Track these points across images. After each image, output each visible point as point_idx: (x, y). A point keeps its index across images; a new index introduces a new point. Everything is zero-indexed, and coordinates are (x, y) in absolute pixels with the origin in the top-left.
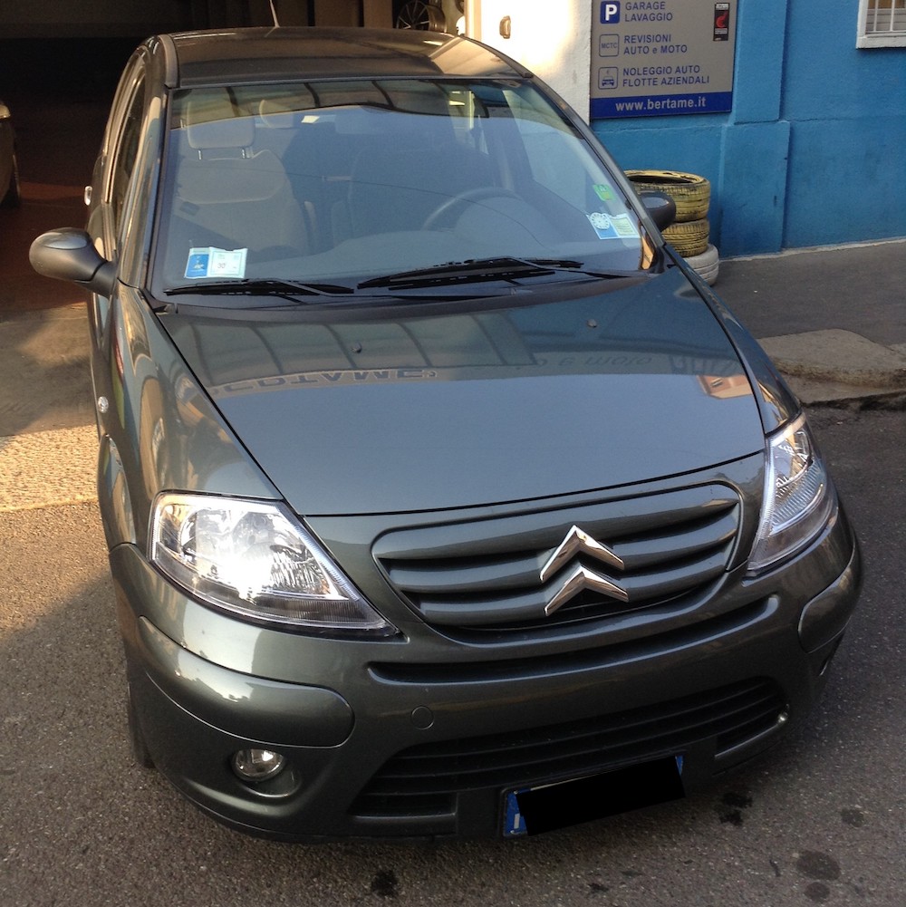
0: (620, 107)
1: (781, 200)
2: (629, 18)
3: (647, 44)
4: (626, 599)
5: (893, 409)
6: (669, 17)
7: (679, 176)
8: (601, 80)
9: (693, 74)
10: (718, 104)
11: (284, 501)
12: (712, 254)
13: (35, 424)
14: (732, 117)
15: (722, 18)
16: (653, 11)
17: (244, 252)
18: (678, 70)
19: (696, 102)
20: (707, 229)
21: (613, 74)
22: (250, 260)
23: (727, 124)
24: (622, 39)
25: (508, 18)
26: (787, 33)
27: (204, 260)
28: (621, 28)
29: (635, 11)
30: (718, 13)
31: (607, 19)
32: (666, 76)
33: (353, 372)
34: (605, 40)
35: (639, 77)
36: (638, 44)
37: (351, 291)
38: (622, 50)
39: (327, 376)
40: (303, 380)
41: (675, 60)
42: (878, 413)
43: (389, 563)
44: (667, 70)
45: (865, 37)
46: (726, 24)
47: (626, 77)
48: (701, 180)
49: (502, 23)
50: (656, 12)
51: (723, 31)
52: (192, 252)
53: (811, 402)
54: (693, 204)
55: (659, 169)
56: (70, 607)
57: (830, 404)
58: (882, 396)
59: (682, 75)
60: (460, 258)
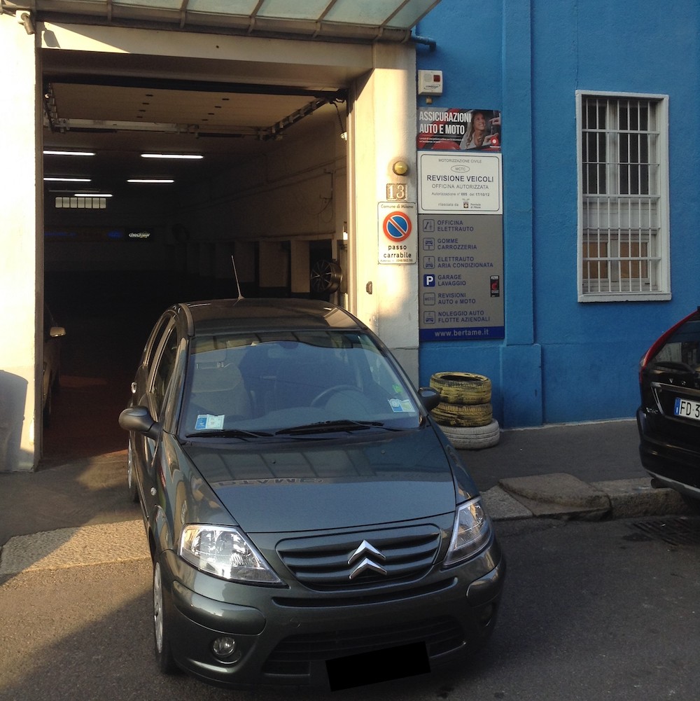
0: (437, 334)
1: (539, 393)
2: (440, 284)
3: (451, 298)
4: (386, 574)
5: (589, 520)
6: (464, 283)
7: (474, 376)
8: (426, 318)
9: (480, 316)
10: (496, 333)
11: (239, 526)
12: (495, 425)
13: (92, 521)
14: (505, 341)
15: (495, 284)
16: (454, 280)
17: (223, 416)
18: (471, 313)
19: (483, 332)
20: (491, 408)
21: (432, 314)
22: (226, 421)
23: (502, 345)
24: (437, 295)
25: (371, 283)
26: (534, 293)
27: (204, 421)
28: (437, 289)
29: (444, 280)
30: (493, 282)
31: (428, 284)
32: (464, 317)
33: (275, 479)
34: (426, 296)
35: (449, 317)
36: (446, 298)
37: (272, 436)
38: (437, 302)
39: (260, 482)
40: (246, 483)
41: (468, 307)
42: (578, 522)
43: (284, 554)
44: (464, 313)
45: (582, 296)
46: (497, 287)
47: (440, 317)
48: (485, 379)
49: (368, 285)
50: (456, 280)
51: (497, 292)
52: (199, 417)
53: (539, 514)
54: (480, 394)
55: (462, 372)
56: (118, 611)
57: (551, 516)
58: (581, 512)
59: (473, 316)
60: (324, 420)
